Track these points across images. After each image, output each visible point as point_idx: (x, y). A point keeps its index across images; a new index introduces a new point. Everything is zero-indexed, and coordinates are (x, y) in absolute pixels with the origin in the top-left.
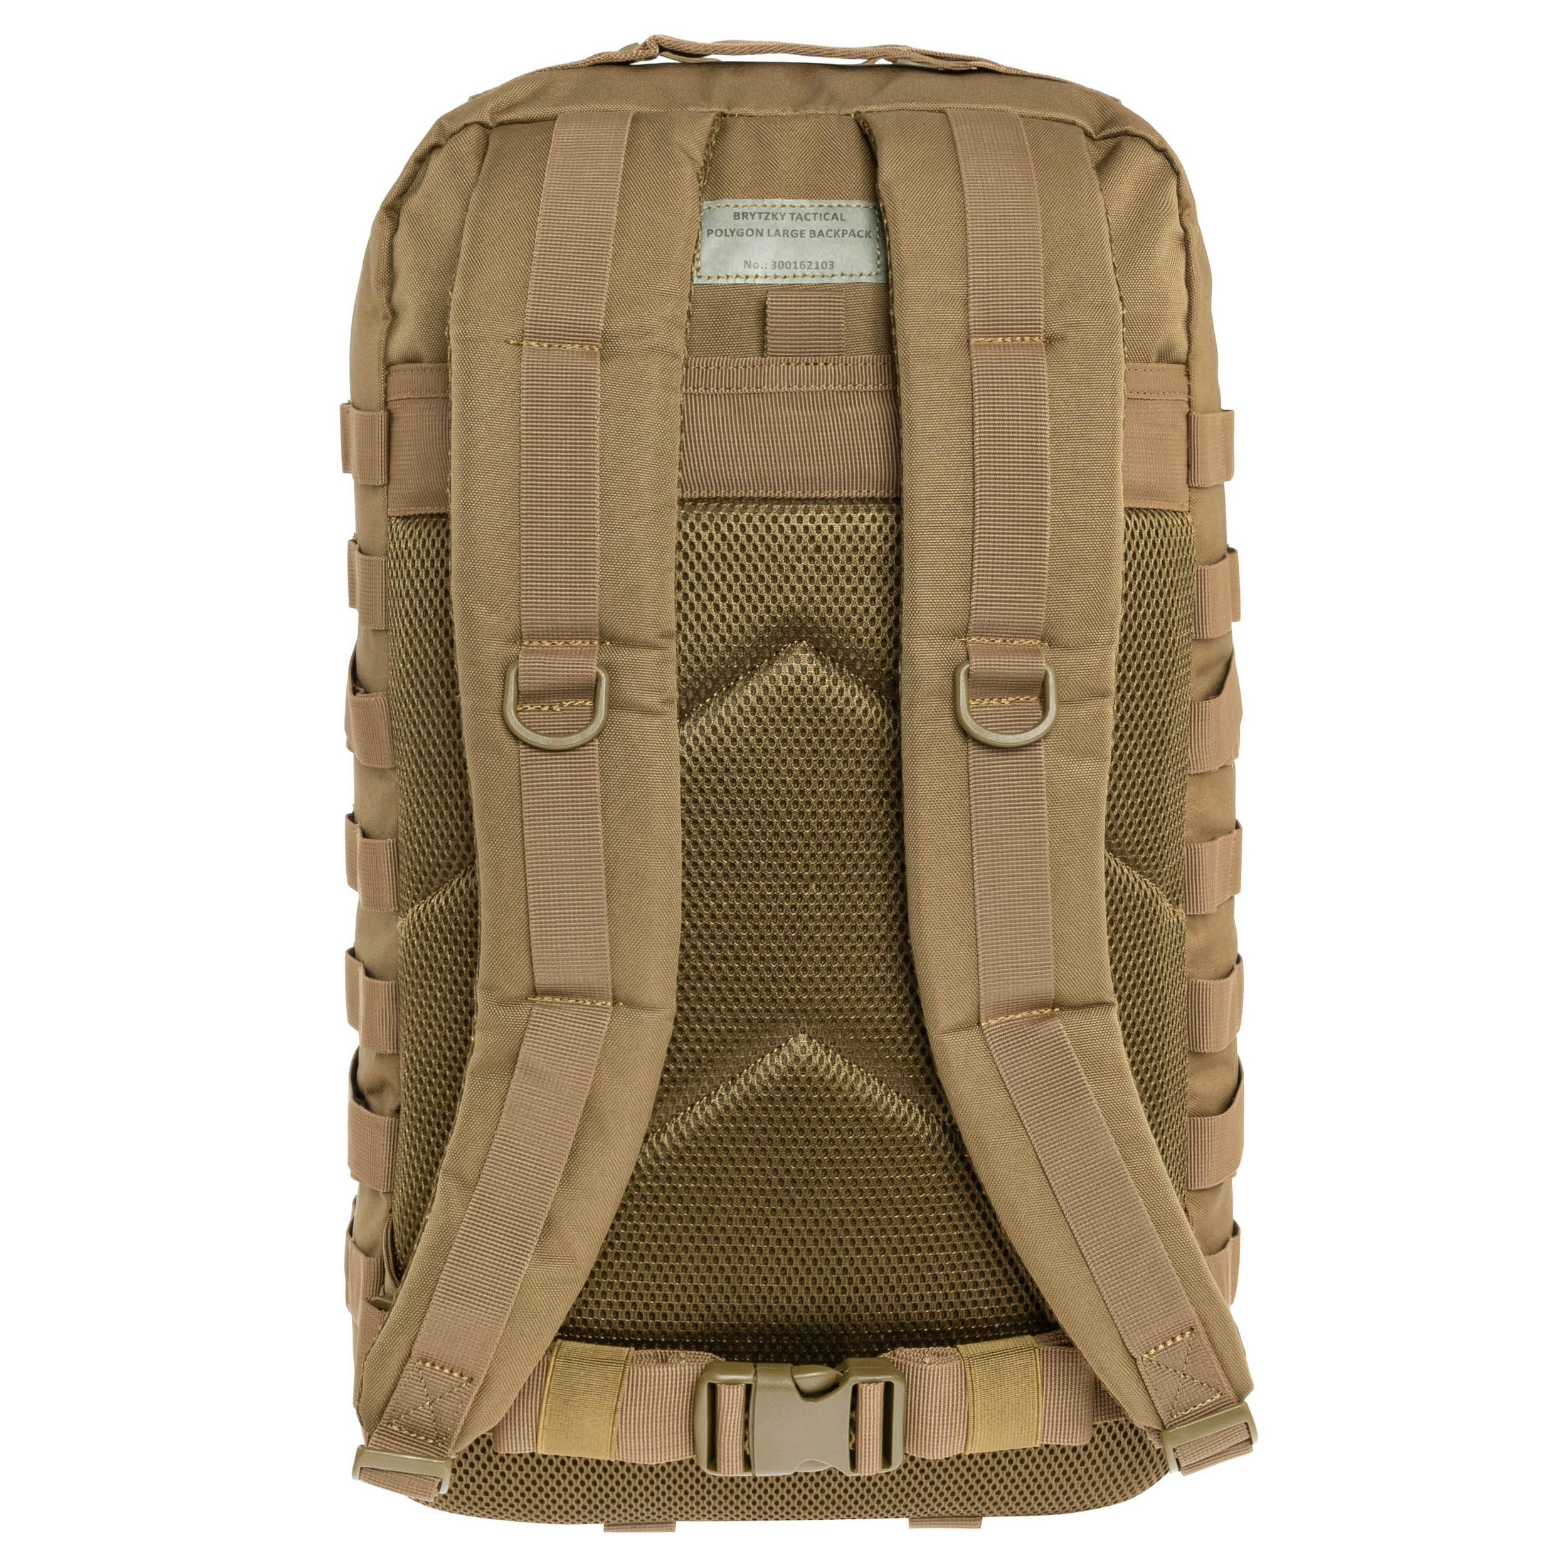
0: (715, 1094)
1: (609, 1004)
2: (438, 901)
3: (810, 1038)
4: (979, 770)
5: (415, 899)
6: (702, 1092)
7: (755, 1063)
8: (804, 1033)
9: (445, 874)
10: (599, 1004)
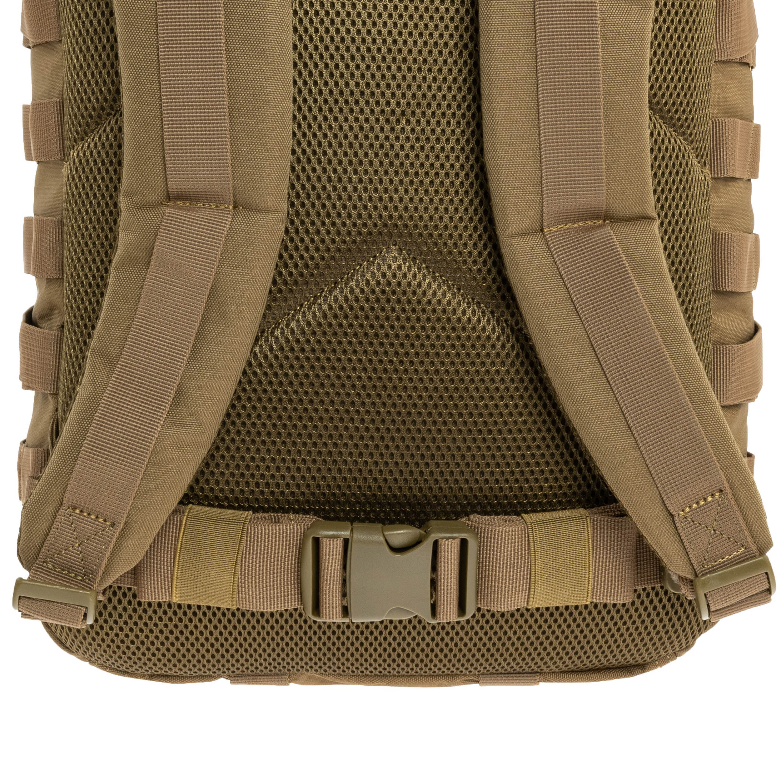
0: (320, 296)
1: (231, 207)
2: (93, 139)
3: (400, 250)
5: (75, 141)
6: (310, 294)
7: (354, 270)
8: (395, 245)
9: (99, 117)
10: (223, 207)
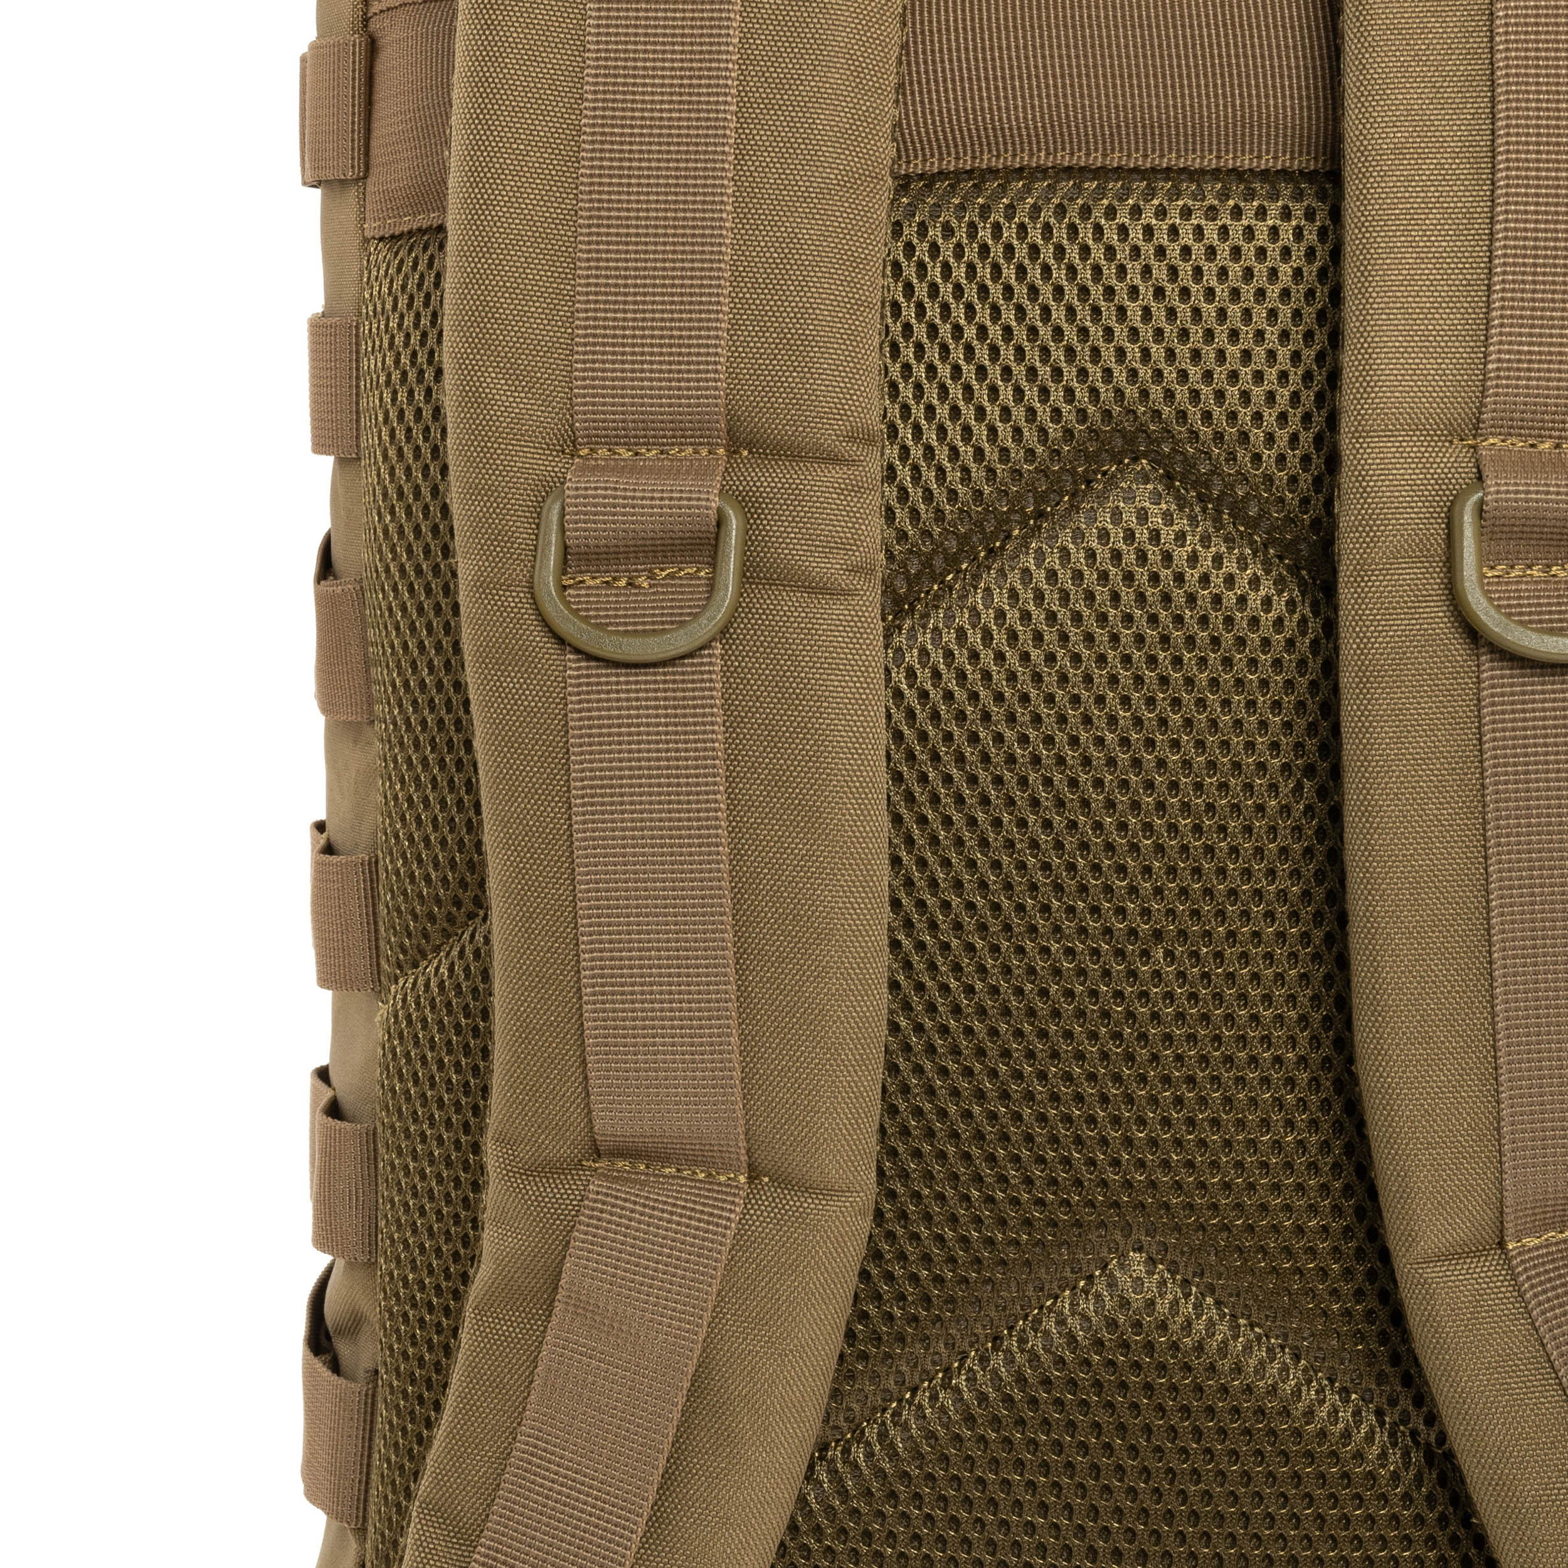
0: (959, 1368)
1: (742, 1179)
2: (437, 968)
3: (1151, 1261)
4: (1503, 712)
6: (934, 1363)
7: (1041, 1308)
8: (1140, 1250)
10: (723, 1179)
